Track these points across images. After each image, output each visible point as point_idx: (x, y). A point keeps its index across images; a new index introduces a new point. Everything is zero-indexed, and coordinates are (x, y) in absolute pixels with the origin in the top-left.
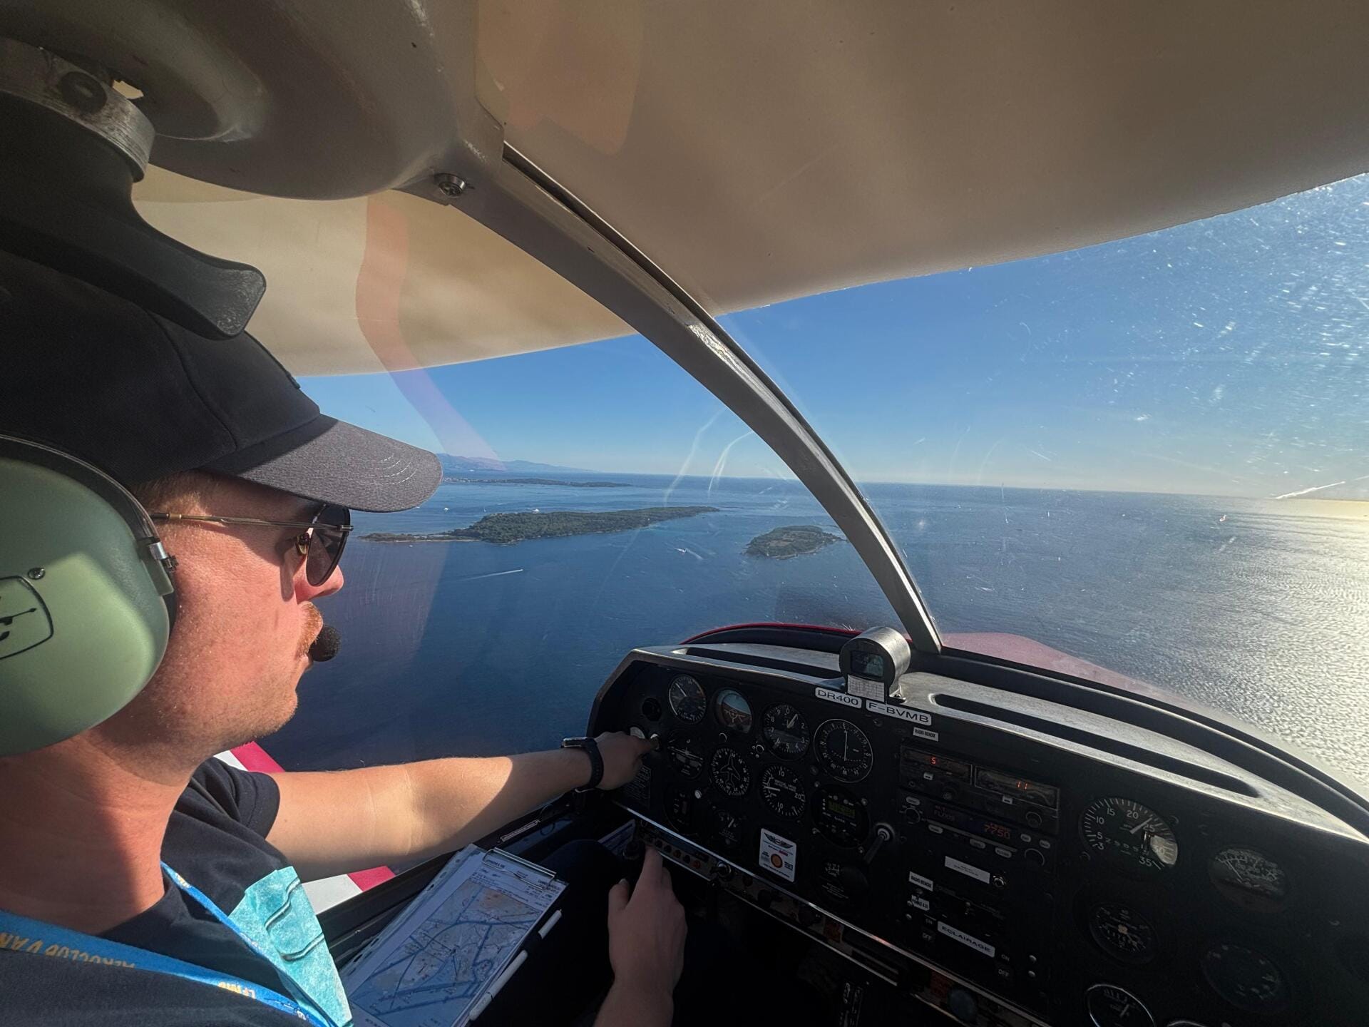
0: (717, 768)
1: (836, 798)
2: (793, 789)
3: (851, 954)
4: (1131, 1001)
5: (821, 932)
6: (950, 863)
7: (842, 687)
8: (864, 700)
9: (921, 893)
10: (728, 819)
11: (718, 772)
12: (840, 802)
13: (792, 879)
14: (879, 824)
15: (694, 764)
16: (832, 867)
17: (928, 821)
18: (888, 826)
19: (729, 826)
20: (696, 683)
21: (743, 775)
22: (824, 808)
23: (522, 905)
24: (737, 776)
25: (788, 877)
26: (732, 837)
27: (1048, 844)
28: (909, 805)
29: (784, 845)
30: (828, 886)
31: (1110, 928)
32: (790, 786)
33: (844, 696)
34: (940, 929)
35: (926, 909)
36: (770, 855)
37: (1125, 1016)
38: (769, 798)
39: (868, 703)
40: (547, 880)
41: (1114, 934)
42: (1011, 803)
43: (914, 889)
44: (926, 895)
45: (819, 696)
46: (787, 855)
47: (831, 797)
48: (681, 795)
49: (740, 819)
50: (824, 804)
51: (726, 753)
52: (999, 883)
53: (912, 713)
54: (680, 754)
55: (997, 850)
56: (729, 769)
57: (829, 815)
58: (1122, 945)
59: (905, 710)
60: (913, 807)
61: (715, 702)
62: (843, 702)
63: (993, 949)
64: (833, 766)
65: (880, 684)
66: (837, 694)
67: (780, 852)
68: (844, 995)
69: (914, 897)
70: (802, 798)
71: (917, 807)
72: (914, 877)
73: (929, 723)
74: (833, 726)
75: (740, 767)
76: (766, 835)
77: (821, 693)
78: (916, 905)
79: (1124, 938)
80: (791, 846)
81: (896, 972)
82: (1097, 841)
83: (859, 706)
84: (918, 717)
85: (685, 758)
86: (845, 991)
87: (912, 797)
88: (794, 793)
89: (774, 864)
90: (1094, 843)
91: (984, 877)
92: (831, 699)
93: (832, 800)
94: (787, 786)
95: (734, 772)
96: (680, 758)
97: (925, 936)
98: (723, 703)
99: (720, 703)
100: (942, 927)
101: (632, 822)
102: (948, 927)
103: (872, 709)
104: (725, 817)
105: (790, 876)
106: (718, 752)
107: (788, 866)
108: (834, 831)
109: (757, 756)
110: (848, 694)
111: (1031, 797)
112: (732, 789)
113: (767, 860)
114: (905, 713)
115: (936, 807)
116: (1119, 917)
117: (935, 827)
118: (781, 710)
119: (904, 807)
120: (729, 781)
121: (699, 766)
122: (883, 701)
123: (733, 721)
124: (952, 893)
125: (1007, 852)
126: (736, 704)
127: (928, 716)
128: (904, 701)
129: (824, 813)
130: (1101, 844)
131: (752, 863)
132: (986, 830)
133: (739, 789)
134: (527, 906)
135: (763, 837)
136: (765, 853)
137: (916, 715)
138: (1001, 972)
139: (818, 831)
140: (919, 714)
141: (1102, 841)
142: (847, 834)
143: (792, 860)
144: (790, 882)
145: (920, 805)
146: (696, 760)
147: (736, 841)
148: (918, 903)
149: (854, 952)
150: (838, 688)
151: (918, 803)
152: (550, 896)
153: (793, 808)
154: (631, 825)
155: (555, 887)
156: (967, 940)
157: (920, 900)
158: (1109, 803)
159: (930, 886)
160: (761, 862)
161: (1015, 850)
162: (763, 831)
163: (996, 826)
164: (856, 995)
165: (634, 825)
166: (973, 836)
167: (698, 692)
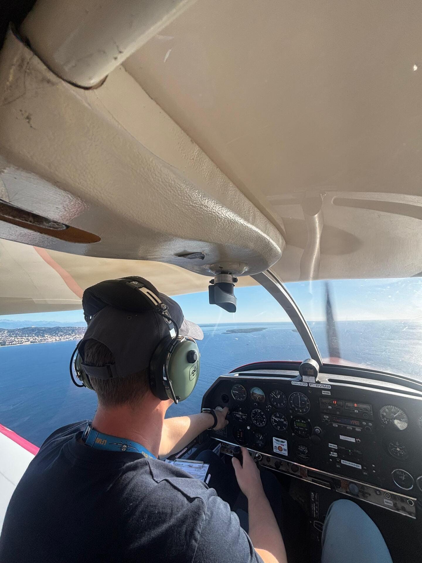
0: (253, 417)
1: (299, 421)
2: (282, 420)
3: (311, 480)
4: (405, 473)
5: (299, 474)
6: (342, 437)
7: (300, 380)
8: (308, 383)
9: (334, 450)
10: (259, 436)
11: (253, 418)
12: (301, 422)
13: (287, 455)
14: (316, 427)
15: (244, 417)
16: (301, 447)
17: (333, 423)
18: (318, 427)
19: (260, 439)
20: (242, 386)
21: (263, 418)
22: (295, 425)
23: (196, 475)
24: (261, 418)
25: (285, 454)
26: (262, 443)
27: (371, 424)
28: (325, 418)
29: (282, 442)
30: (300, 455)
31: (394, 450)
32: (281, 419)
33: (301, 383)
34: (342, 462)
35: (336, 456)
36: (277, 447)
37: (404, 479)
38: (274, 425)
39: (310, 384)
40: (201, 465)
41: (396, 451)
42: (358, 412)
43: (331, 450)
44: (335, 451)
45: (293, 384)
46: (284, 445)
47: (297, 421)
48: (240, 430)
49: (264, 435)
50: (295, 424)
51: (256, 411)
52: (358, 441)
53: (324, 385)
54: (238, 414)
55: (356, 429)
56: (258, 417)
57: (297, 427)
58: (399, 454)
59: (322, 385)
60: (326, 419)
61: (250, 392)
62: (301, 385)
63: (360, 466)
64: (296, 409)
65: (313, 377)
66: (299, 383)
67: (281, 445)
68: (312, 498)
69: (332, 453)
70: (287, 423)
71: (328, 419)
72: (331, 445)
73: (330, 388)
74: (295, 395)
75: (262, 416)
76: (275, 439)
77: (293, 383)
78: (333, 455)
79: (399, 452)
80: (285, 442)
81: (328, 484)
82: (385, 421)
83: (307, 386)
84: (327, 387)
85: (241, 416)
86: (312, 496)
87: (326, 415)
88: (283, 422)
89: (280, 451)
90: (384, 422)
91: (353, 440)
92: (297, 384)
93: (298, 422)
94: (280, 419)
95: (260, 417)
96: (237, 415)
97: (338, 466)
98: (253, 392)
99: (252, 393)
100: (343, 462)
101: (220, 444)
102: (344, 461)
103: (312, 386)
104: (258, 436)
105: (286, 453)
106: (253, 411)
107: (285, 450)
108: (300, 433)
109: (268, 410)
110: (303, 382)
111: (363, 409)
112: (259, 424)
113: (276, 449)
114: (322, 386)
115: (334, 418)
116: (396, 445)
117: (335, 425)
118: (275, 392)
119: (324, 419)
120: (259, 421)
121: (246, 418)
122: (315, 382)
123: (258, 399)
124: (344, 448)
125: (359, 429)
126: (258, 392)
127: (330, 386)
128: (321, 382)
129: (295, 427)
130: (386, 422)
131: (270, 451)
132: (351, 423)
133: (263, 424)
134: (198, 475)
135: (274, 440)
136: (275, 447)
137: (326, 386)
138: (365, 473)
139: (294, 434)
140: (327, 385)
141: (387, 420)
142: (305, 433)
143: (286, 447)
144: (286, 456)
145: (329, 418)
146: (244, 415)
147: (263, 444)
148: (333, 454)
149: (313, 480)
150: (299, 381)
151: (328, 417)
152: (205, 470)
153: (284, 427)
154: (220, 446)
155: (205, 466)
156: (352, 464)
157: (334, 453)
158: (386, 408)
159: (336, 447)
160: (274, 451)
161: (362, 428)
162: (274, 438)
163: (354, 421)
164: (316, 497)
165: (221, 446)
166: (348, 426)
167: (243, 390)
